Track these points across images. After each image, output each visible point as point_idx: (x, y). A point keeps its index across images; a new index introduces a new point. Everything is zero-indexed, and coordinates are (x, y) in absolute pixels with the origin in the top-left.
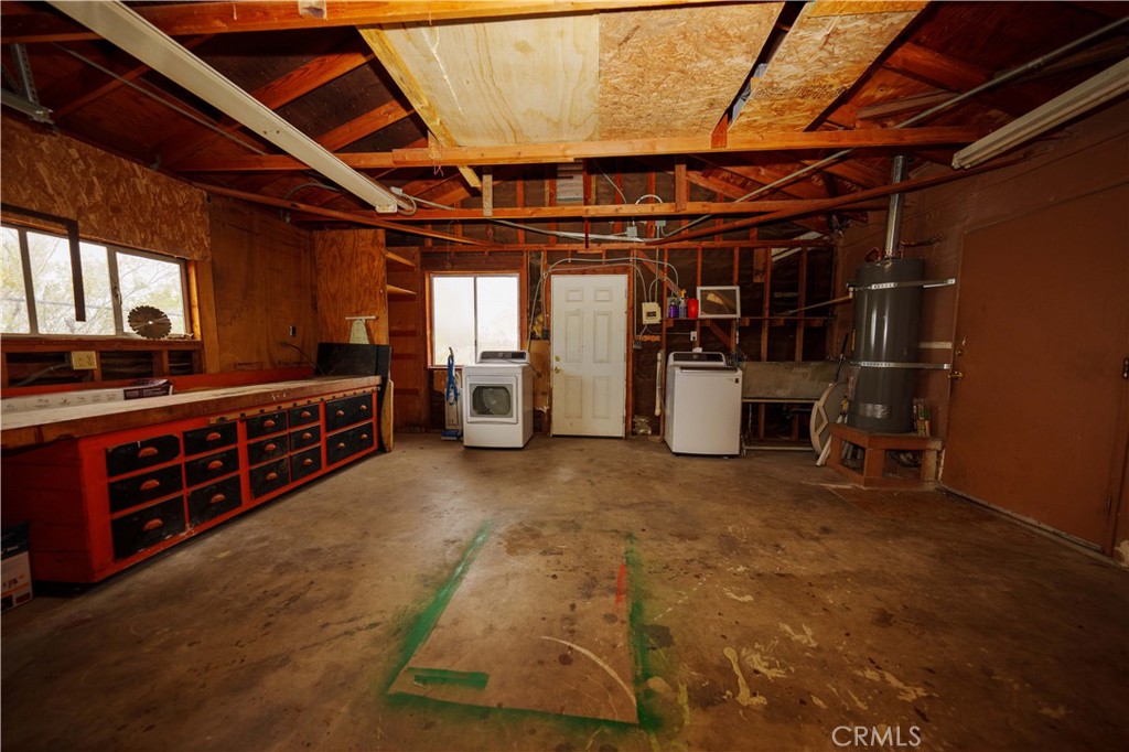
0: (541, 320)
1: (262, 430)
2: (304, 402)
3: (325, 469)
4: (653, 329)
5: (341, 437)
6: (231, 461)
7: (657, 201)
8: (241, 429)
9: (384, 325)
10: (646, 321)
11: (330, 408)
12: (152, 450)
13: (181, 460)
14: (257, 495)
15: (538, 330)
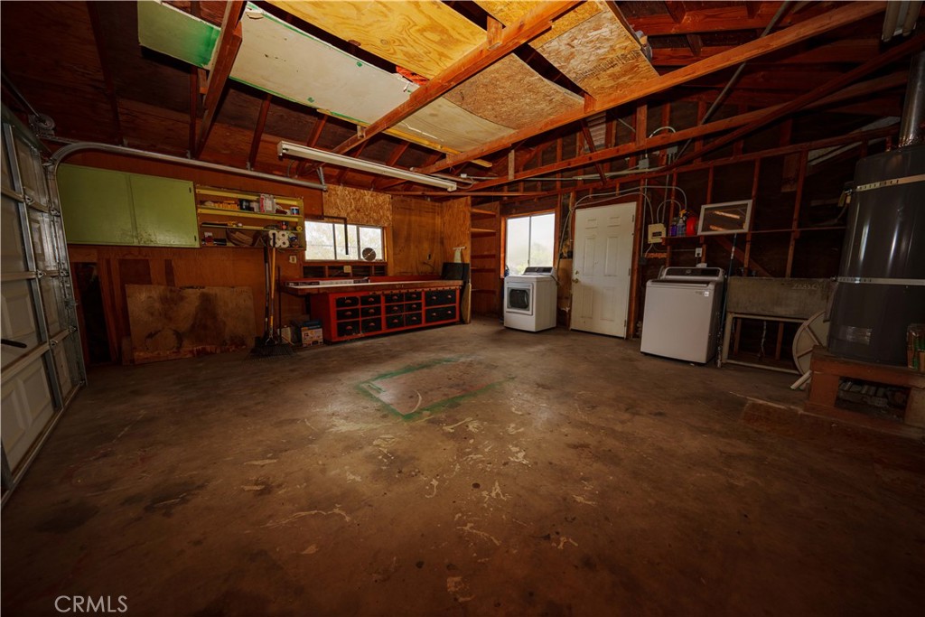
0: (568, 243)
1: (392, 301)
2: (413, 290)
3: (423, 325)
4: (658, 247)
5: (434, 310)
6: (378, 311)
7: (670, 131)
8: (383, 298)
9: (468, 252)
10: (651, 240)
11: (429, 295)
12: (349, 301)
13: (359, 306)
14: (389, 327)
15: (565, 251)
